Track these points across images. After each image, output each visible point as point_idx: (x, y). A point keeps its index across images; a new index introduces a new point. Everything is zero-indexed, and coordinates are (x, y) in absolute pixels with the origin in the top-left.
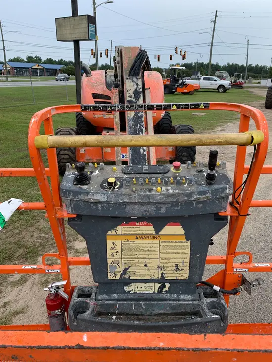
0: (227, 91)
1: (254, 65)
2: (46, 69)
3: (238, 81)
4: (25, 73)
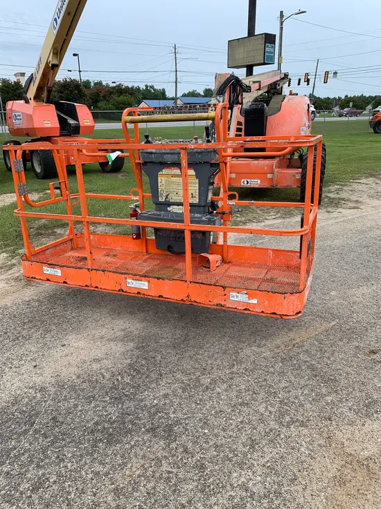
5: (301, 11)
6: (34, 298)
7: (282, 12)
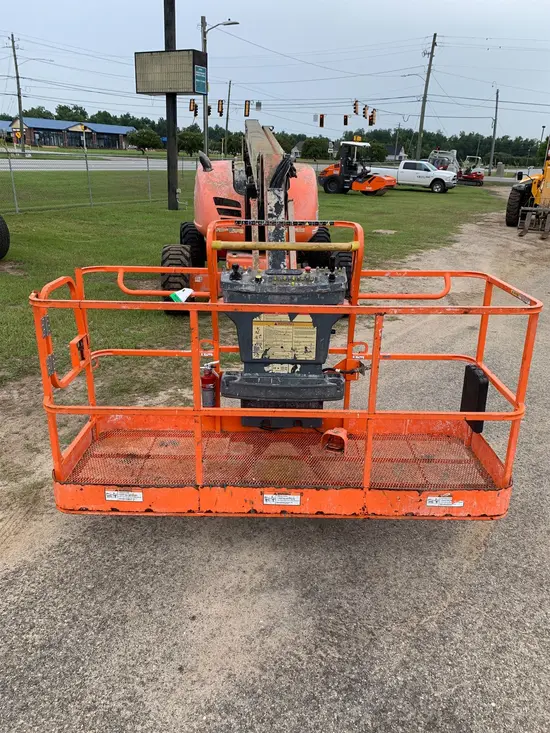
0: (449, 191)
1: (512, 138)
2: (98, 133)
3: (473, 171)
4: (54, 140)
5: (232, 21)
6: (65, 537)
7: (203, 18)
